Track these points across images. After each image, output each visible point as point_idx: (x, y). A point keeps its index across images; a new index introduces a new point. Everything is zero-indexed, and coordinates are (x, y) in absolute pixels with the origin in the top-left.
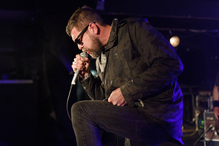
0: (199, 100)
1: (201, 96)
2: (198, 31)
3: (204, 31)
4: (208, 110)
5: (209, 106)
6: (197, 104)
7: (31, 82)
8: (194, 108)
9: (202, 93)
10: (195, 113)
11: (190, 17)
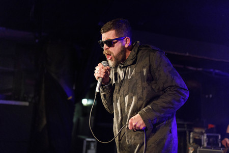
0: (193, 136)
1: (195, 133)
2: (195, 69)
3: (201, 69)
4: (201, 147)
5: (202, 144)
6: (191, 141)
7: (27, 104)
8: (188, 145)
9: (197, 130)
10: (189, 150)
11: (187, 54)
